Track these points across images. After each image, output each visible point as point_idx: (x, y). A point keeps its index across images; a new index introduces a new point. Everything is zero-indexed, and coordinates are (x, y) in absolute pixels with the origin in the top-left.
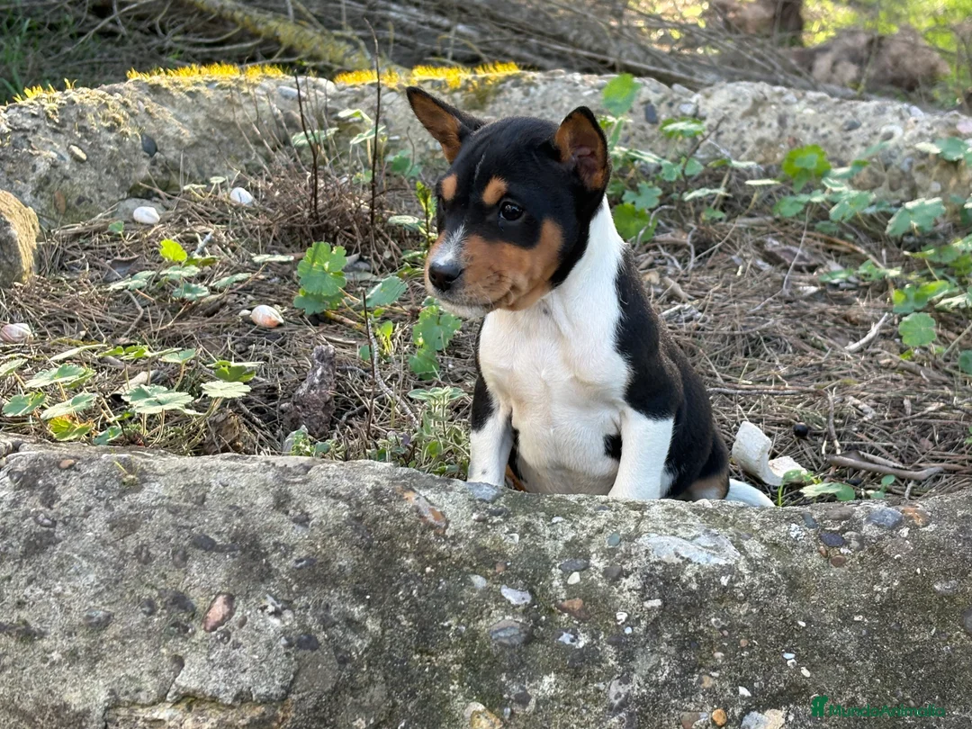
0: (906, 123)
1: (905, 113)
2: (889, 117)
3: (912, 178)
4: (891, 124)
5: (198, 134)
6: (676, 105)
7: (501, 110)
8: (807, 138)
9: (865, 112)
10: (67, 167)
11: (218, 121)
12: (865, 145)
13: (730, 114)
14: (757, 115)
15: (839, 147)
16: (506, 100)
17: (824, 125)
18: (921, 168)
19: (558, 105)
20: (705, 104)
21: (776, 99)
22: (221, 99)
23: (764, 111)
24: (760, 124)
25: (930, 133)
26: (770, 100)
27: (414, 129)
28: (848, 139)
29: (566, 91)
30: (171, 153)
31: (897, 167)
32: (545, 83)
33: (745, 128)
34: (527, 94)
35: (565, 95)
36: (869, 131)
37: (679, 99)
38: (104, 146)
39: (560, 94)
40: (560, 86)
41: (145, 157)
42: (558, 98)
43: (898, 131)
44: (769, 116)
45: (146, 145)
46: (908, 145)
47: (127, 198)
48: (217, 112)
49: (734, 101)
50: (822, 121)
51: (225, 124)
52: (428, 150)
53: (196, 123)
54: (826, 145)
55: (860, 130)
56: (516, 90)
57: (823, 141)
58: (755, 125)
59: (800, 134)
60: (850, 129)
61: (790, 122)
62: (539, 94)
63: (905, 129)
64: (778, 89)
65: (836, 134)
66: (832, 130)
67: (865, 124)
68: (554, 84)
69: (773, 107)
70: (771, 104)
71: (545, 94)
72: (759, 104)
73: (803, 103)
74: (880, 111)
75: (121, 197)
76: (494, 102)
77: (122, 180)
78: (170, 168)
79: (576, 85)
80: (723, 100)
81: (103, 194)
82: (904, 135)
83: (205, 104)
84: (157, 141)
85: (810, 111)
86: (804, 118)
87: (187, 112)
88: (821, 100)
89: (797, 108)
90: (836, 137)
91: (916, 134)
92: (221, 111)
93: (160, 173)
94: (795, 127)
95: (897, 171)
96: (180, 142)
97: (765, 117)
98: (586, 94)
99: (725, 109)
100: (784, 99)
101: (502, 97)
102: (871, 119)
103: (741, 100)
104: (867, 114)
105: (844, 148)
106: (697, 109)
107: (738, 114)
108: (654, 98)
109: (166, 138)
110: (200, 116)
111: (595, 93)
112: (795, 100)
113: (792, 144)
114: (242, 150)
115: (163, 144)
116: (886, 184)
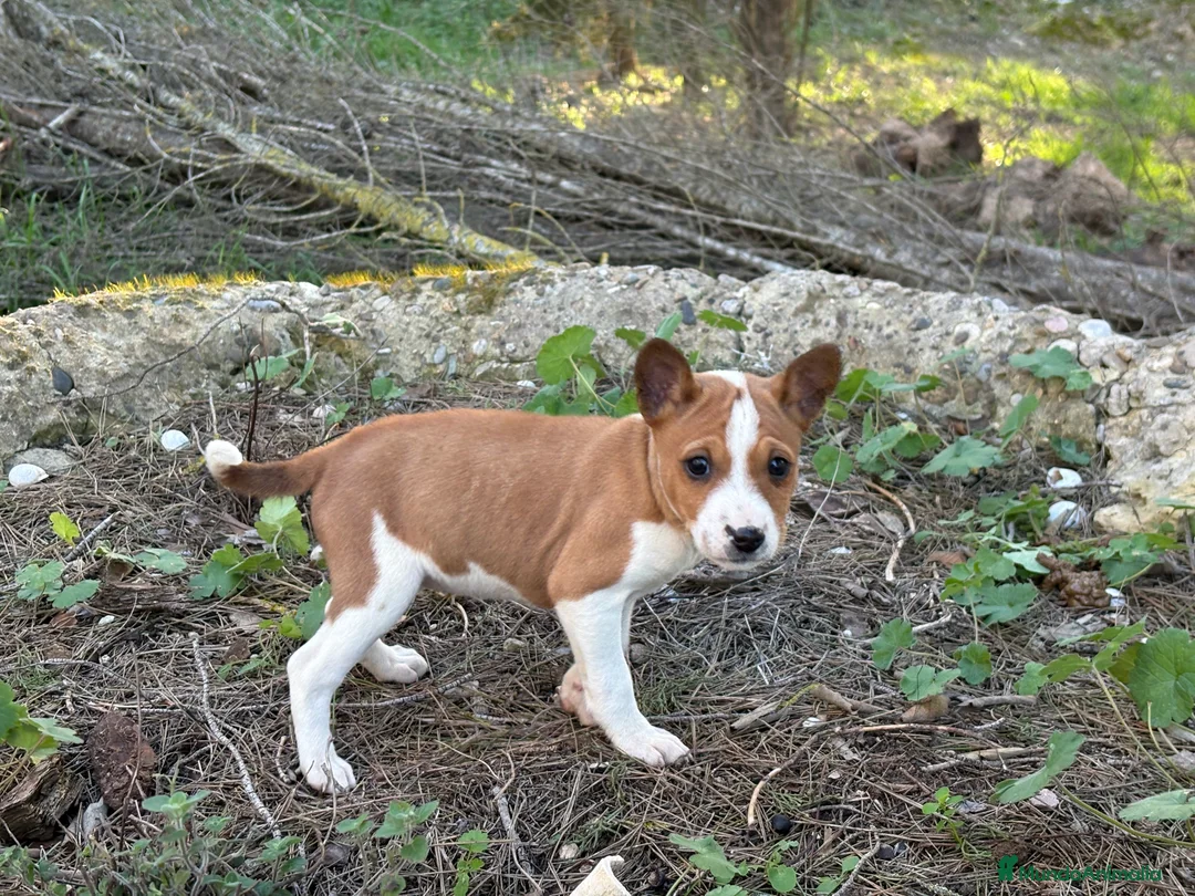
0: (985, 321)
1: (985, 308)
2: (964, 313)
3: (990, 389)
4: (967, 322)
5: (131, 362)
6: (717, 301)
7: (510, 314)
8: (869, 338)
9: (937, 307)
11: (161, 344)
12: (934, 348)
13: (780, 310)
14: (813, 312)
15: (906, 350)
16: (516, 302)
17: (889, 323)
18: (1001, 377)
19: (579, 305)
20: (753, 299)
21: (836, 292)
22: (168, 317)
23: (820, 306)
24: (816, 322)
25: (1012, 333)
26: (828, 293)
27: (408, 339)
28: (916, 340)
29: (587, 288)
30: (91, 389)
31: (973, 375)
32: (563, 280)
33: (798, 328)
34: (541, 294)
35: (586, 293)
36: (942, 330)
37: (722, 294)
39: (580, 292)
40: (580, 283)
41: (56, 396)
42: (578, 298)
43: (974, 330)
44: (826, 313)
45: (59, 381)
46: (985, 348)
47: (28, 448)
48: (160, 333)
49: (786, 295)
50: (888, 317)
51: (170, 346)
52: (424, 363)
53: (131, 348)
54: (891, 347)
55: (931, 329)
56: (529, 288)
57: (887, 343)
58: (810, 324)
59: (862, 334)
60: (918, 329)
61: (850, 319)
62: (556, 293)
63: (983, 329)
64: (840, 278)
65: (902, 333)
66: (898, 329)
67: (936, 323)
68: (574, 280)
69: (832, 301)
70: (830, 297)
71: (564, 292)
72: (815, 297)
73: (867, 295)
74: (954, 306)
75: (19, 448)
76: (504, 304)
77: (22, 427)
78: (87, 406)
79: (600, 280)
80: (773, 294)
82: (981, 335)
83: (145, 323)
84: (74, 375)
85: (875, 306)
86: (867, 315)
87: (121, 336)
88: (888, 290)
89: (859, 302)
90: (903, 337)
91: (995, 335)
92: (166, 331)
93: (73, 415)
94: (856, 326)
95: (973, 380)
96: (105, 374)
97: (823, 314)
98: (610, 291)
99: (775, 305)
100: (846, 290)
101: (512, 298)
102: (944, 316)
103: (794, 293)
104: (940, 310)
105: (911, 352)
106: (742, 306)
107: (791, 310)
108: (691, 293)
109: (87, 370)
110: (137, 340)
111: (623, 290)
112: (858, 292)
113: (852, 346)
114: (191, 376)
115: (81, 379)
116: (960, 395)
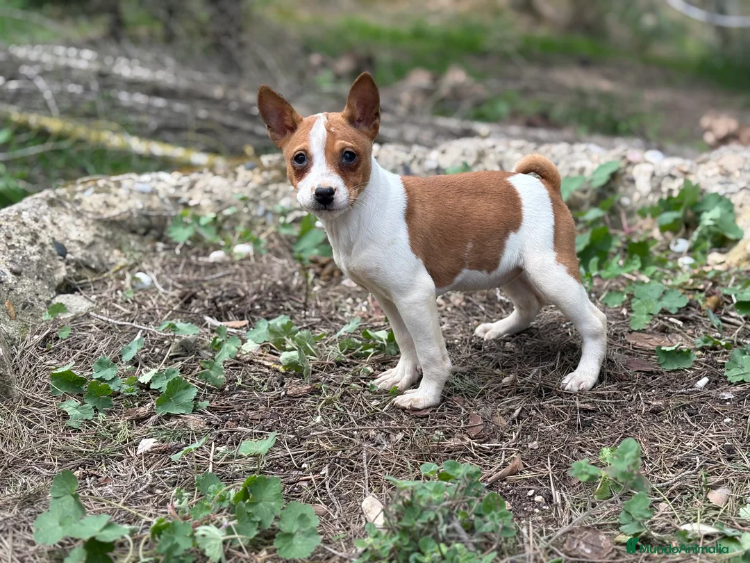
10: (10, 281)
38: (31, 258)
41: (60, 260)
45: (60, 251)
47: (56, 295)
75: (52, 296)
77: (49, 283)
78: (81, 265)
81: (40, 297)
84: (65, 245)
93: (74, 271)
96: (82, 243)
109: (71, 241)
115: (70, 246)
